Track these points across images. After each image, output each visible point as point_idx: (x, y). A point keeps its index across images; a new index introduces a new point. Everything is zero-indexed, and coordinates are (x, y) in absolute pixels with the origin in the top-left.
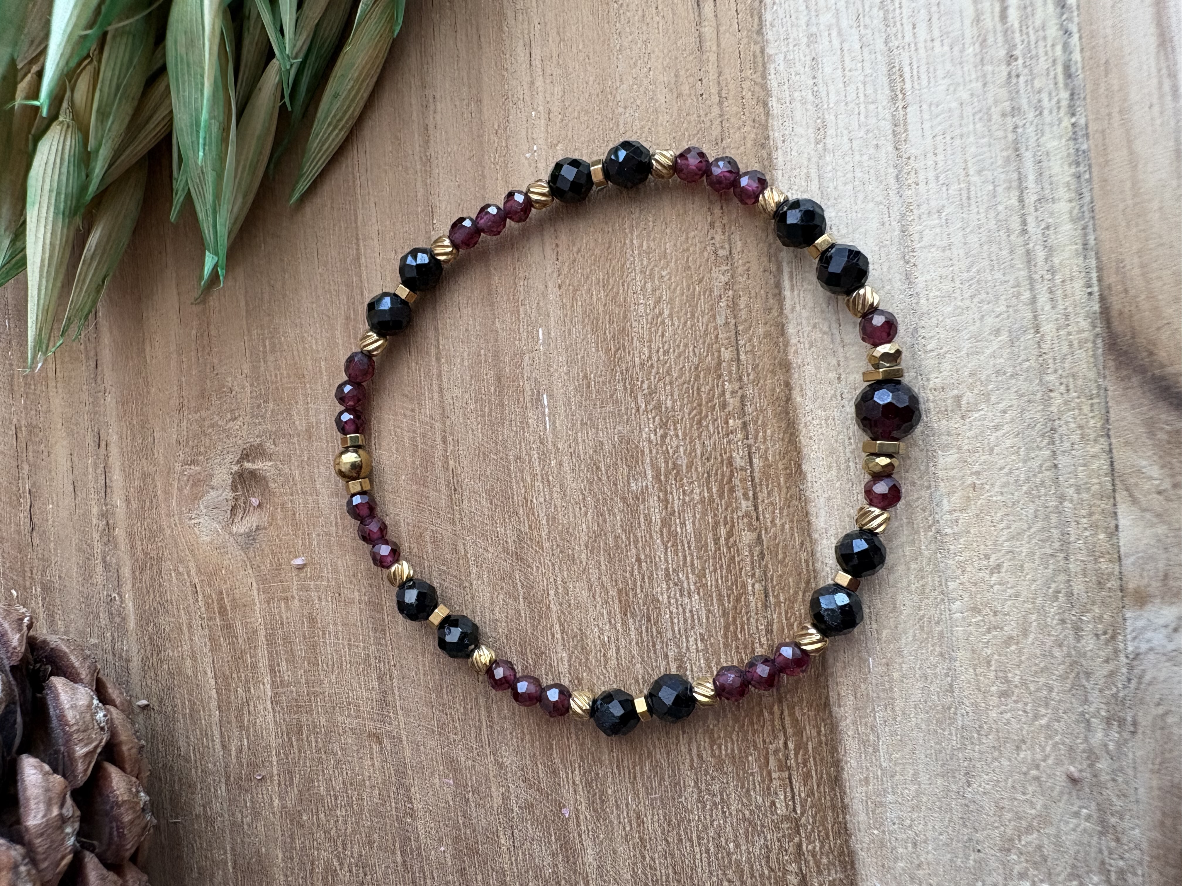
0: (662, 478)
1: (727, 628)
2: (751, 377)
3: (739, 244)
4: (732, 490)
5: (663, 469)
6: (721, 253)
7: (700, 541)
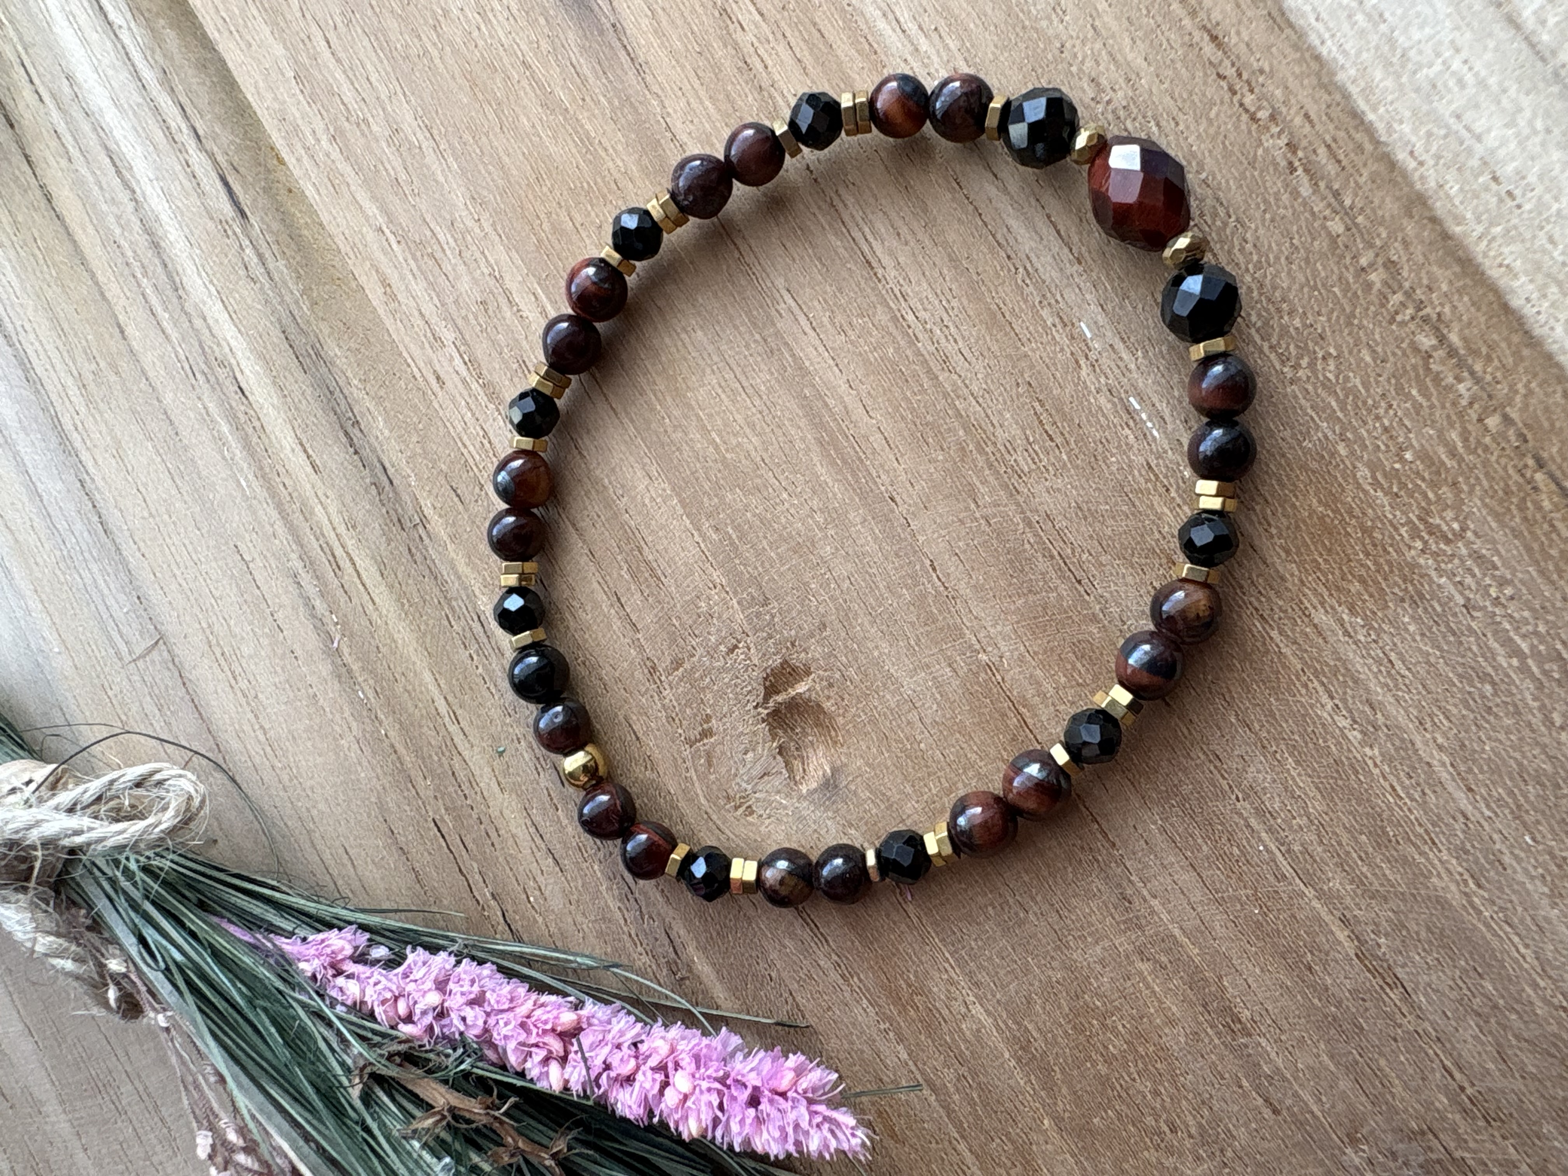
0: (1339, 414)
1: (1529, 550)
2: (1384, 235)
3: (1278, 93)
4: (1437, 379)
5: (1334, 404)
6: (1263, 115)
7: (1433, 464)
